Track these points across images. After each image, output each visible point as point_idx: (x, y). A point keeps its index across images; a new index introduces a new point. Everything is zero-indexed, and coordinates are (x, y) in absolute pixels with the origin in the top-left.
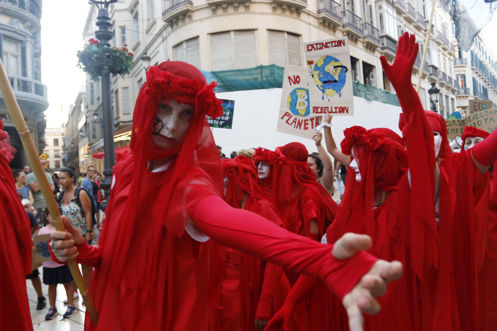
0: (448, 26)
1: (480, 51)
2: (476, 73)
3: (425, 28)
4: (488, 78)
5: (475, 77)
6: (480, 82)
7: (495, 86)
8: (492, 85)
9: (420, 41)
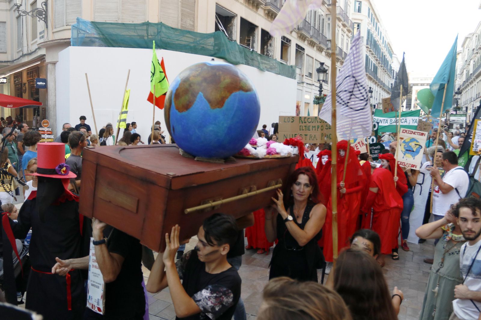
0: (351, 3)
1: (376, 31)
2: (370, 51)
3: (328, 3)
4: (380, 57)
5: (368, 55)
6: (372, 60)
7: (384, 65)
8: (382, 64)
9: (322, 15)
